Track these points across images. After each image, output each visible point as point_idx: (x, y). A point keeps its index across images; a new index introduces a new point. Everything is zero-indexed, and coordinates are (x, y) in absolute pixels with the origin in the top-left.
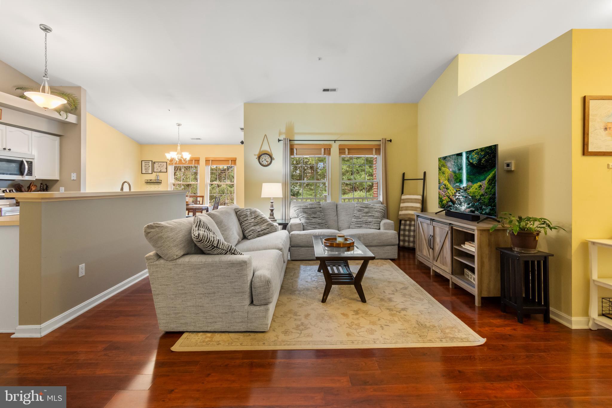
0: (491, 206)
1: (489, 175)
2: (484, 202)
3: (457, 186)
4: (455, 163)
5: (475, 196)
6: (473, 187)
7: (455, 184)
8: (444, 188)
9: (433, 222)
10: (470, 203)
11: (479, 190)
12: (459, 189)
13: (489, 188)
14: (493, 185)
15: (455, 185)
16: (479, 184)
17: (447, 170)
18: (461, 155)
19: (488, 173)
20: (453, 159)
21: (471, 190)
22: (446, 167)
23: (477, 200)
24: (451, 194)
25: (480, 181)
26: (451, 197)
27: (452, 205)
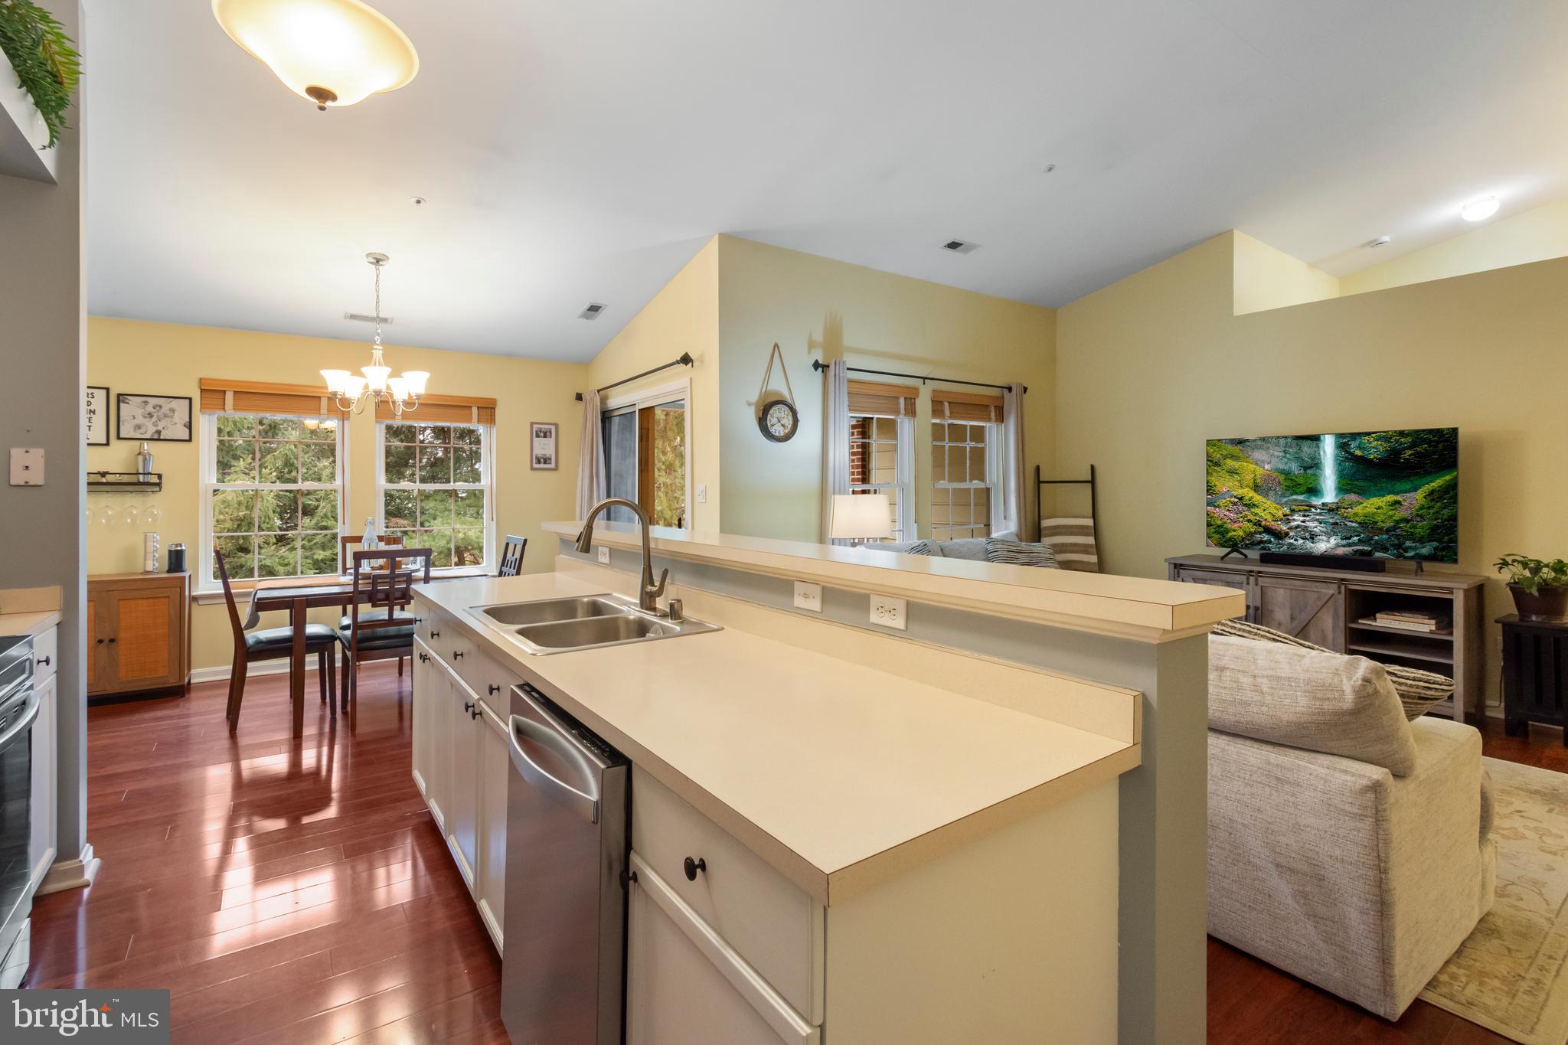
0: (1439, 541)
1: (1432, 482)
2: (1411, 535)
3: (1295, 500)
4: (1286, 454)
5: (1377, 522)
6: (1364, 505)
7: (1285, 497)
8: (1235, 504)
9: (1260, 579)
10: (1351, 537)
11: (1392, 510)
12: (1307, 508)
13: (1429, 508)
14: (1445, 501)
15: (1284, 500)
16: (1391, 498)
17: (1252, 466)
18: (1315, 439)
19: (1428, 478)
20: (1278, 445)
21: (1358, 509)
22: (1246, 459)
23: (1381, 529)
24: (1269, 517)
25: (1397, 494)
26: (1268, 524)
27: (1272, 539)
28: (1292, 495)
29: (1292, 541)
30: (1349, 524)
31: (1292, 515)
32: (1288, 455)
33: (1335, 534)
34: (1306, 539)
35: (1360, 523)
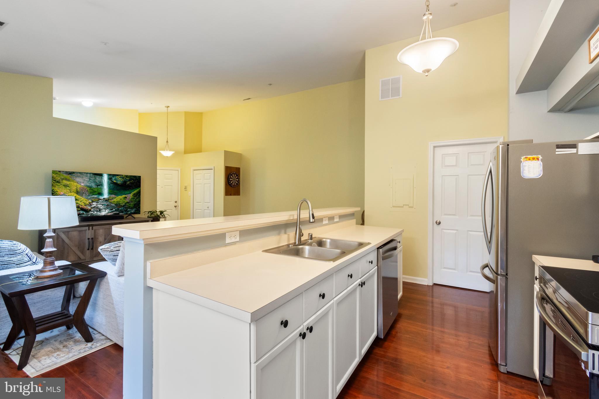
0: (136, 208)
2: (129, 207)
3: (94, 197)
5: (120, 204)
6: (117, 198)
7: (89, 196)
10: (113, 209)
11: (124, 200)
12: (98, 200)
13: (133, 199)
14: (137, 196)
16: (124, 196)
17: (76, 184)
18: (101, 175)
19: (133, 190)
20: (87, 176)
21: (115, 200)
22: (73, 181)
23: (121, 206)
24: (83, 204)
25: (125, 195)
26: (82, 207)
27: (84, 213)
28: (92, 195)
29: (92, 213)
30: (112, 205)
31: (92, 203)
32: (91, 181)
33: (108, 208)
34: (98, 211)
35: (115, 204)
